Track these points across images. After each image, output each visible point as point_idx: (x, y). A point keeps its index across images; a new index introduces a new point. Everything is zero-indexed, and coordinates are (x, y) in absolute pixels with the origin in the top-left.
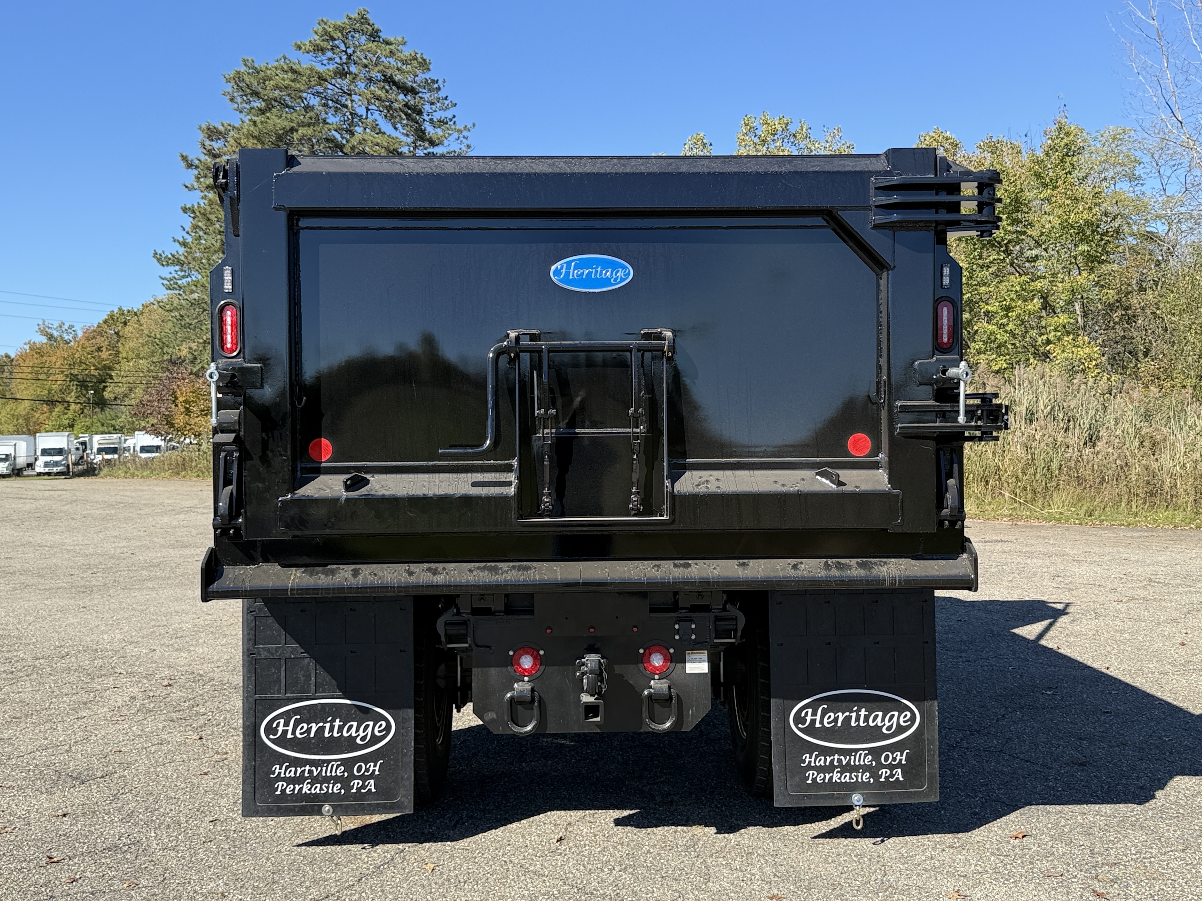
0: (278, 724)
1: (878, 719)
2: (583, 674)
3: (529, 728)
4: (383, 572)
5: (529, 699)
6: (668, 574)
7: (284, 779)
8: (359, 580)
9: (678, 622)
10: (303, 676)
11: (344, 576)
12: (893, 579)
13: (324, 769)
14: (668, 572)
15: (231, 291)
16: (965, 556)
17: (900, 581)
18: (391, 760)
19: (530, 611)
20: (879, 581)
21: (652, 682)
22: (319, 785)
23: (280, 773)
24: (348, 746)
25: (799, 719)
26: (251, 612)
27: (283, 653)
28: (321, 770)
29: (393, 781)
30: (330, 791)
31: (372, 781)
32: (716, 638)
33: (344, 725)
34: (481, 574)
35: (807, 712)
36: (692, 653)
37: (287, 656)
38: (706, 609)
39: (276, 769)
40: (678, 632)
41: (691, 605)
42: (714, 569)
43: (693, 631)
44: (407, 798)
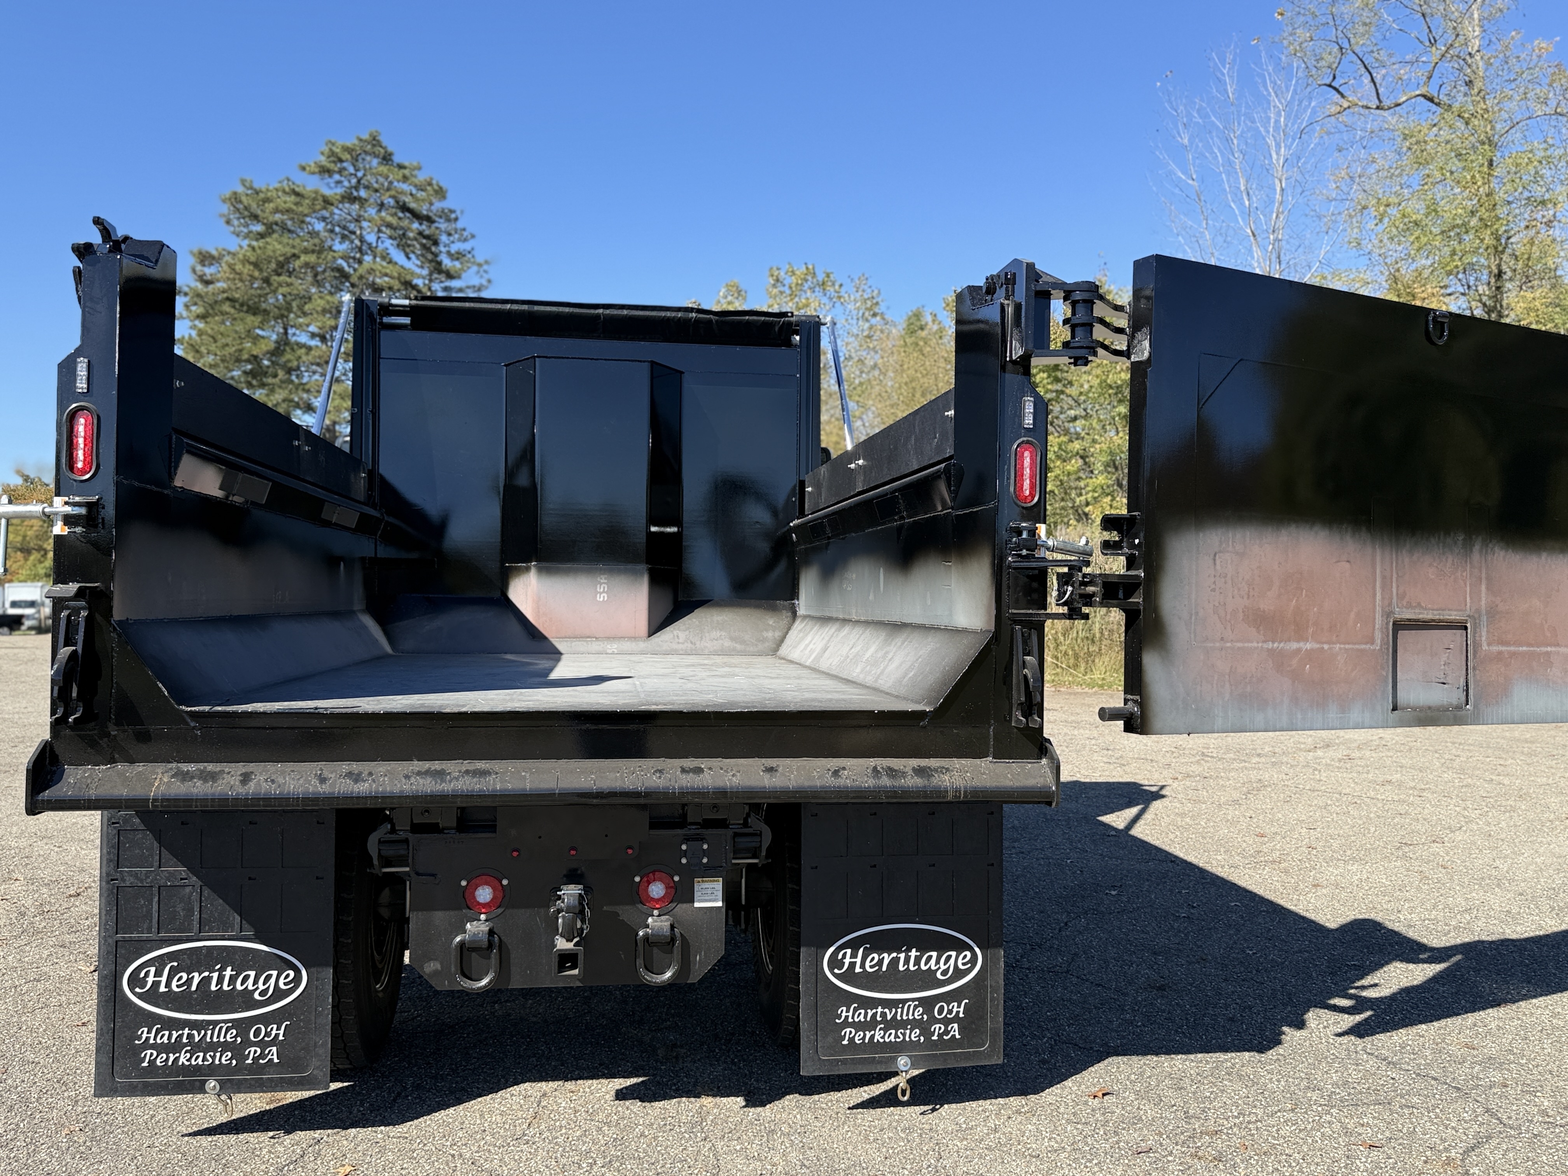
0: (147, 974)
1: (932, 961)
2: (559, 911)
3: (484, 982)
4: (285, 778)
5: (485, 944)
6: (673, 783)
7: (153, 1047)
8: (249, 788)
9: (686, 840)
10: (183, 910)
11: (229, 783)
12: (957, 790)
13: (209, 1032)
14: (673, 780)
15: (85, 391)
16: (1044, 761)
17: (965, 792)
18: (301, 1021)
19: (492, 828)
20: (940, 792)
21: (650, 920)
22: (201, 1054)
23: (148, 1039)
24: (243, 1002)
25: (835, 963)
26: (113, 823)
27: (156, 879)
28: (205, 1034)
29: (303, 1049)
30: (217, 1062)
31: (274, 1049)
32: (734, 858)
33: (237, 975)
34: (421, 781)
35: (845, 953)
36: (703, 881)
37: (162, 883)
38: (722, 824)
39: (142, 1032)
40: (685, 854)
41: (704, 820)
42: (733, 775)
43: (705, 853)
44: (322, 1070)
